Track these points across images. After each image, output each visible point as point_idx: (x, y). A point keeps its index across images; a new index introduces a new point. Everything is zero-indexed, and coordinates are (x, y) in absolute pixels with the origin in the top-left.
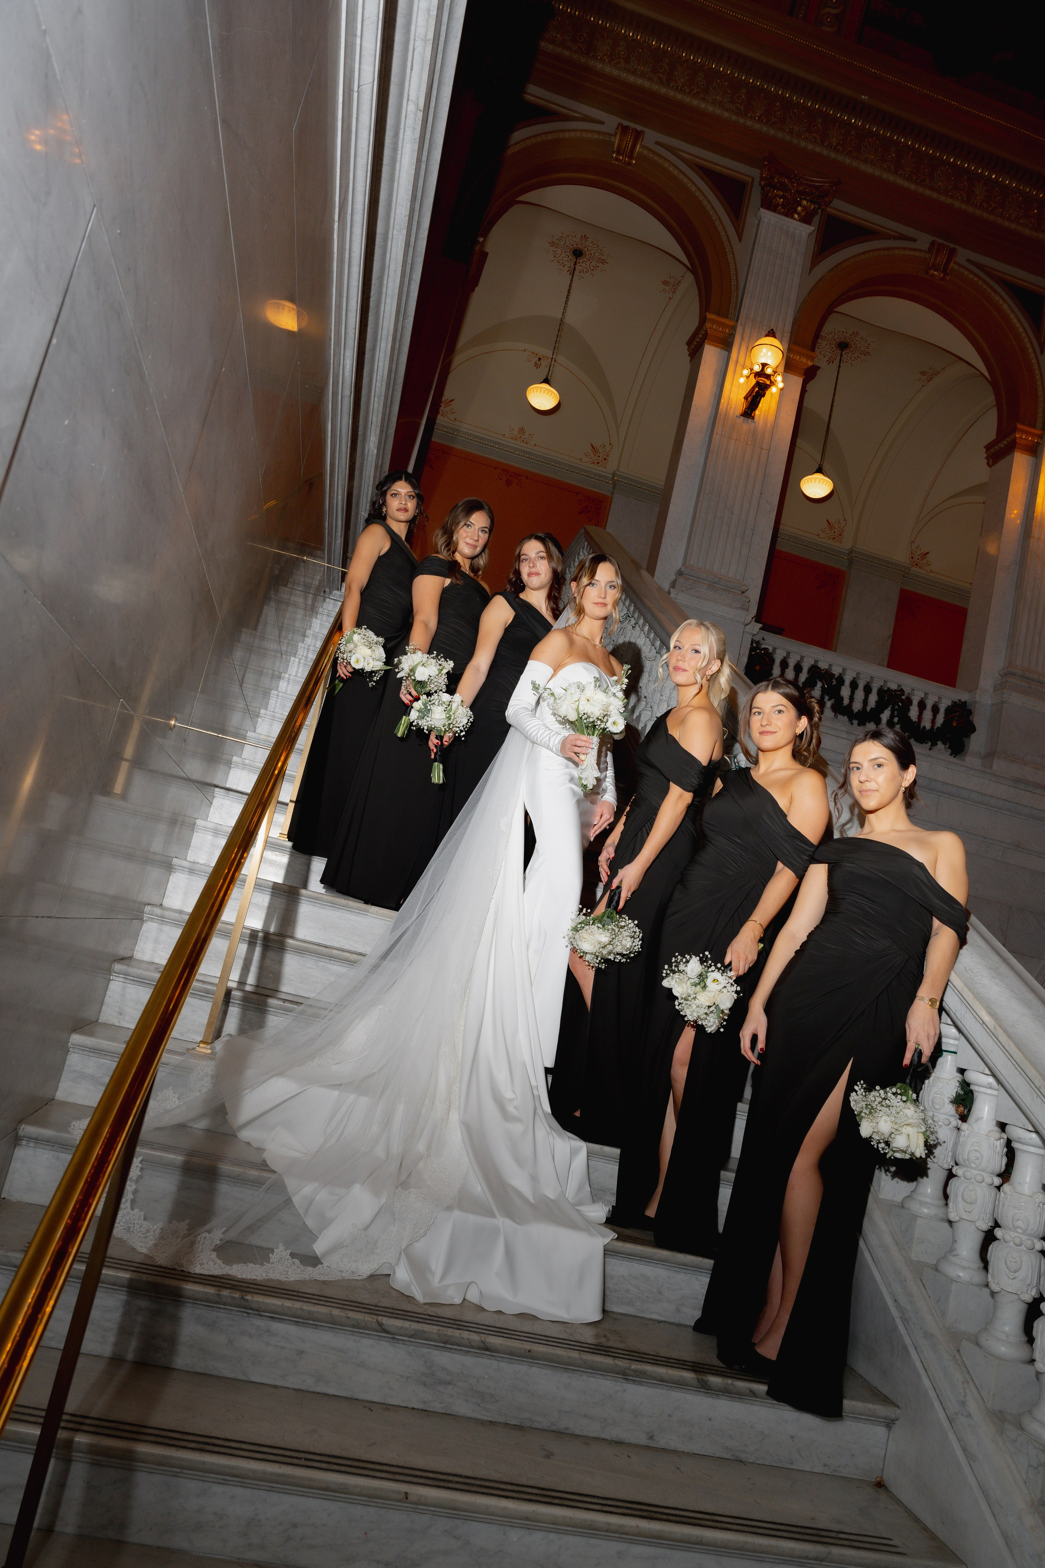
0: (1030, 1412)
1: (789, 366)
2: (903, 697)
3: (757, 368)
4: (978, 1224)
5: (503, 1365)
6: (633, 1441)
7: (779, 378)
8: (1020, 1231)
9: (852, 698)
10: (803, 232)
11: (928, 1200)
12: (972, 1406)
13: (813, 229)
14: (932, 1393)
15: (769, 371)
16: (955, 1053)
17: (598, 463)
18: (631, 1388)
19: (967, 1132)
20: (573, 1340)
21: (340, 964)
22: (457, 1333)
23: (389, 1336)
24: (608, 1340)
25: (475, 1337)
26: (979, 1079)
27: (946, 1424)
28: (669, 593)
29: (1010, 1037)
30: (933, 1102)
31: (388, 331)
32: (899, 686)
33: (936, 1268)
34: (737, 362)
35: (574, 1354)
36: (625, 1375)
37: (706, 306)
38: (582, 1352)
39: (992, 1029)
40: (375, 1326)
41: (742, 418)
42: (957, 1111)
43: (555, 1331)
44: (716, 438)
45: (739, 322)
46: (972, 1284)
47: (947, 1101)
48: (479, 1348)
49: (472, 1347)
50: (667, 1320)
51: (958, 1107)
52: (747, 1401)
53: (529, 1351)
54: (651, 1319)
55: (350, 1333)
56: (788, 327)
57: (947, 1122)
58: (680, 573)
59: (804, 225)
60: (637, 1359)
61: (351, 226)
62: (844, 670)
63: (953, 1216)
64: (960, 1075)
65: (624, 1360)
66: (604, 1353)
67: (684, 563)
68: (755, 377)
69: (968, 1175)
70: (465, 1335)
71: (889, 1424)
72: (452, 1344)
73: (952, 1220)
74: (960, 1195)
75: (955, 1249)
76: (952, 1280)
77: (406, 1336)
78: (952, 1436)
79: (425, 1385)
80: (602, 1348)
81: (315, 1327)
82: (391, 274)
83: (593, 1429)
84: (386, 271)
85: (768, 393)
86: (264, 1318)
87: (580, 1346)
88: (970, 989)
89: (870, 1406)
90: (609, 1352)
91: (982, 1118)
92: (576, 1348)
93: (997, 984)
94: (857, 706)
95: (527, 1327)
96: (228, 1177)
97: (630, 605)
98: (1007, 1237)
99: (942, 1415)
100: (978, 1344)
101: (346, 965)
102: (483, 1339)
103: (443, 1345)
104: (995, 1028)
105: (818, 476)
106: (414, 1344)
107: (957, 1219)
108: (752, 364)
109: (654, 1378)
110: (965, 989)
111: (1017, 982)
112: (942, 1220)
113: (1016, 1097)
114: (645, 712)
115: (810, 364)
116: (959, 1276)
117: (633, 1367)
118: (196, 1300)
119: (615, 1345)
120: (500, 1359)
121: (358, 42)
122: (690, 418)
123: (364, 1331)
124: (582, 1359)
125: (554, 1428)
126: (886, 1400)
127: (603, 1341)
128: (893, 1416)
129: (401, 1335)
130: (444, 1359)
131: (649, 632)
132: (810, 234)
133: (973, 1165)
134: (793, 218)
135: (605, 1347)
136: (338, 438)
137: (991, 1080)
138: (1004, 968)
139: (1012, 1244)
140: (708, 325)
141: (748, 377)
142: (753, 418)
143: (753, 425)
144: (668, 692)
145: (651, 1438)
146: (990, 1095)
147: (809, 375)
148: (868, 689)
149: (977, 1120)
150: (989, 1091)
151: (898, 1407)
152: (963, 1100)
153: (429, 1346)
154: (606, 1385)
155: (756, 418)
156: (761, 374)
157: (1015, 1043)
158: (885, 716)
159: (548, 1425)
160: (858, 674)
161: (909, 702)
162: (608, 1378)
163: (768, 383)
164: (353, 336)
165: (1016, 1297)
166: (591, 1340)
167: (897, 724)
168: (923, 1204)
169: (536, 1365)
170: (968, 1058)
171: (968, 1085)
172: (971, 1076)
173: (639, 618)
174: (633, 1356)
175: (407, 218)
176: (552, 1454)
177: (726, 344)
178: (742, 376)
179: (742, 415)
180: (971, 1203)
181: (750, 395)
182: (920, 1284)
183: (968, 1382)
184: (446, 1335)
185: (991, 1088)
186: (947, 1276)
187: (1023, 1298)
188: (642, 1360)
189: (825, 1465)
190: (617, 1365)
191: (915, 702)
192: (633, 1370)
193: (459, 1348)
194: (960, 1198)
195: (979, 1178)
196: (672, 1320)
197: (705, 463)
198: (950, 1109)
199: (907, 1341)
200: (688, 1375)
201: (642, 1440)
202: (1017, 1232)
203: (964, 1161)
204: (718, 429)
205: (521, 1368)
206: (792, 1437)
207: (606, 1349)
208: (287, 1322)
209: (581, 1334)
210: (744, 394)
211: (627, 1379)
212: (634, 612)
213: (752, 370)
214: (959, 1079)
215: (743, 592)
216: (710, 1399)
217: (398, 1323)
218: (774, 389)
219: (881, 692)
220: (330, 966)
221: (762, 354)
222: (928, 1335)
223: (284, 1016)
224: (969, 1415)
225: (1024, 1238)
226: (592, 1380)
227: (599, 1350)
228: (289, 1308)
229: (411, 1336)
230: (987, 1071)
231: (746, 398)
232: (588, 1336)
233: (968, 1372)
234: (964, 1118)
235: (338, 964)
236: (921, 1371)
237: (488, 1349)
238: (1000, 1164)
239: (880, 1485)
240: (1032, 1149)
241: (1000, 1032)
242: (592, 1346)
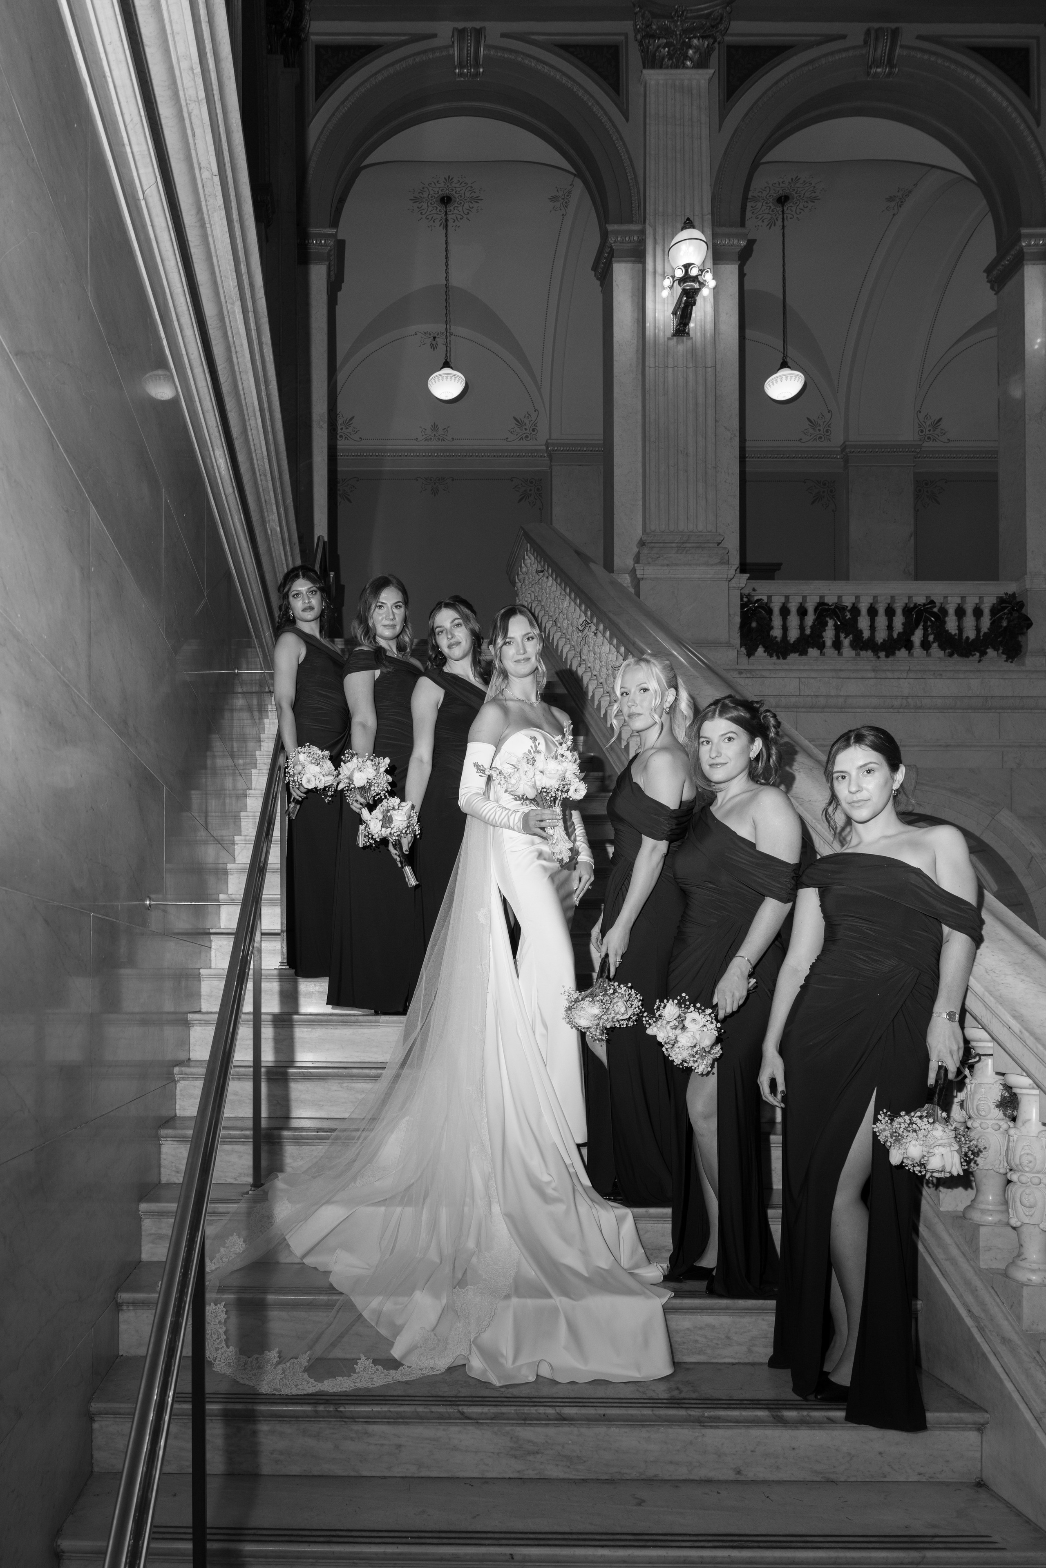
5: (583, 1431)
6: (721, 1477)
18: (710, 1434)
20: (644, 1397)
22: (533, 1409)
23: (473, 1421)
24: (681, 1392)
25: (550, 1410)
33: (1005, 1273)
35: (647, 1412)
36: (701, 1422)
38: (655, 1409)
40: (458, 1414)
43: (627, 1392)
48: (556, 1419)
49: (550, 1419)
50: (741, 1361)
52: (827, 1427)
53: (604, 1418)
54: (725, 1363)
55: (438, 1424)
60: (709, 1406)
65: (696, 1410)
66: (676, 1406)
70: (541, 1410)
71: (982, 1428)
75: (1022, 1254)
77: (488, 1419)
79: (515, 1457)
80: (675, 1401)
81: (405, 1424)
83: (681, 1473)
87: (651, 1403)
89: (957, 1414)
90: (681, 1403)
92: (648, 1405)
95: (600, 1392)
102: (560, 1411)
103: (523, 1422)
106: (497, 1425)
109: (730, 1421)
117: (706, 1414)
119: (687, 1396)
120: (578, 1426)
123: (449, 1420)
124: (655, 1415)
125: (643, 1477)
126: (975, 1407)
127: (675, 1393)
128: (983, 1421)
129: (484, 1419)
135: (678, 1399)
145: (739, 1472)
151: (986, 1411)
153: (511, 1425)
154: (684, 1434)
159: (637, 1475)
162: (685, 1427)
166: (664, 1395)
168: (987, 1212)
169: (614, 1428)
174: (706, 1404)
176: (643, 1500)
184: (523, 1412)
188: (714, 1406)
189: (920, 1474)
190: (690, 1415)
192: (707, 1417)
193: (539, 1422)
196: (746, 1361)
199: (985, 1347)
200: (762, 1413)
201: (730, 1475)
205: (601, 1431)
207: (679, 1401)
209: (654, 1391)
211: (704, 1426)
216: (788, 1432)
217: (478, 1409)
226: (671, 1432)
227: (671, 1403)
232: (662, 1392)
239: (980, 1485)
242: (665, 1401)
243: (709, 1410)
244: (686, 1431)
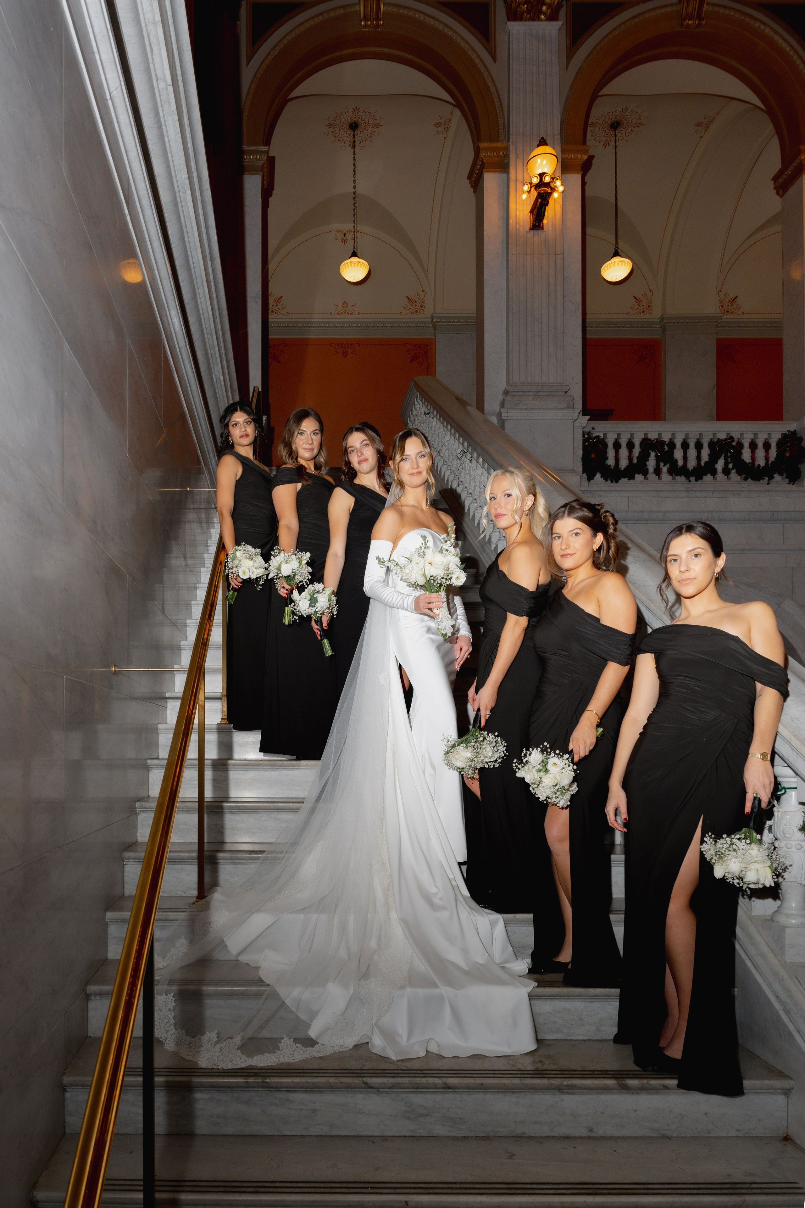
3: (536, 181)
6: (576, 1135)
7: (558, 183)
10: (553, 28)
15: (547, 179)
17: (416, 311)
20: (515, 1069)
23: (375, 1090)
24: (543, 1064)
25: (438, 1081)
34: (517, 181)
36: (560, 1089)
37: (477, 136)
38: (522, 1079)
41: (533, 231)
43: (500, 1065)
44: (513, 258)
45: (510, 140)
48: (443, 1087)
49: (437, 1088)
50: (591, 1038)
53: (482, 1084)
54: (578, 1040)
58: (506, 393)
59: (552, 23)
60: (567, 1076)
65: (556, 1079)
66: (541, 1076)
67: (508, 383)
68: (536, 188)
70: (430, 1081)
71: (787, 1093)
72: (422, 1088)
79: (409, 1119)
80: (539, 1072)
81: (319, 1092)
83: (544, 1131)
85: (551, 199)
87: (520, 1074)
90: (545, 1074)
92: (517, 1076)
95: (478, 1065)
97: (463, 442)
102: (444, 1080)
105: (619, 259)
106: (394, 1093)
108: (531, 179)
109: (584, 1089)
117: (564, 1083)
119: (549, 1066)
120: (460, 1093)
123: (355, 1090)
124: (523, 1084)
125: (513, 1134)
127: (539, 1065)
128: (788, 1086)
130: (420, 1099)
131: (482, 461)
132: (560, 29)
134: (539, 20)
135: (541, 1071)
140: (483, 154)
141: (529, 191)
142: (542, 228)
143: (543, 235)
145: (591, 1130)
151: (791, 1079)
153: (406, 1093)
154: (546, 1099)
155: (544, 228)
156: (540, 184)
159: (508, 1133)
162: (548, 1094)
163: (549, 190)
166: (530, 1067)
169: (490, 1093)
174: (565, 1074)
176: (514, 1155)
177: (504, 167)
178: (523, 192)
179: (531, 229)
181: (535, 208)
188: (571, 1076)
190: (550, 1083)
192: (565, 1085)
199: (791, 1027)
200: (610, 1082)
201: (585, 1133)
204: (513, 247)
205: (479, 1097)
206: (706, 1114)
207: (542, 1072)
208: (301, 1092)
209: (522, 1064)
210: (529, 209)
211: (562, 1092)
212: (468, 448)
213: (531, 183)
216: (632, 1096)
218: (555, 194)
221: (537, 165)
226: (536, 1096)
227: (536, 1074)
231: (531, 212)
232: (528, 1064)
237: (449, 1087)
239: (787, 1139)
242: (531, 1072)
243: (567, 1080)
244: (548, 1097)
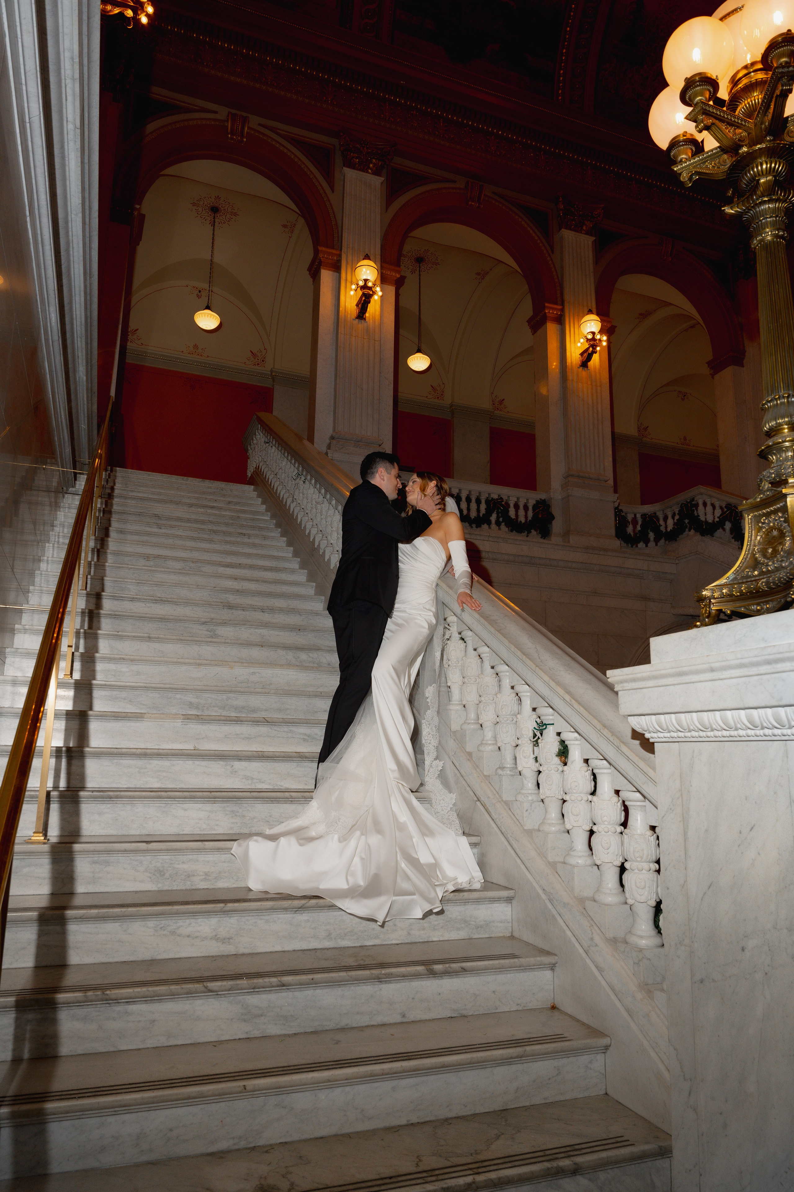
0: (630, 932)
1: (383, 279)
2: (503, 503)
3: (361, 283)
4: (583, 827)
5: (297, 994)
6: (392, 1021)
7: (378, 289)
8: (606, 823)
9: (469, 509)
10: (377, 181)
11: (553, 822)
12: (597, 939)
13: (383, 179)
14: (573, 939)
15: (370, 284)
16: (553, 724)
17: (258, 364)
18: (383, 986)
19: (568, 771)
20: (341, 966)
21: (130, 758)
22: (260, 980)
23: (214, 993)
25: (274, 980)
26: (569, 736)
27: (584, 955)
28: (327, 454)
29: (579, 703)
30: (546, 759)
31: (80, 287)
32: (499, 495)
33: (564, 863)
34: (346, 280)
35: (343, 974)
36: (379, 979)
37: (316, 243)
38: (348, 971)
39: (568, 701)
40: (203, 989)
41: (357, 320)
42: (561, 760)
44: (341, 337)
45: (343, 251)
46: (586, 866)
47: (554, 756)
48: (278, 986)
49: (273, 987)
50: (403, 942)
51: (561, 758)
52: (461, 976)
53: (312, 979)
54: (392, 944)
55: (186, 999)
56: (378, 251)
57: (556, 769)
58: (332, 438)
59: (376, 177)
60: (385, 966)
61: (40, 217)
62: (460, 490)
63: (568, 826)
64: (558, 737)
65: (376, 970)
66: (363, 968)
67: (334, 430)
68: (361, 289)
69: (573, 798)
70: (267, 980)
71: (552, 967)
72: (259, 988)
73: (568, 829)
74: (570, 811)
75: (573, 847)
76: (574, 866)
77: (226, 991)
78: (588, 961)
79: (245, 1021)
81: (159, 1001)
82: (75, 246)
83: (365, 1021)
84: (71, 245)
85: (372, 300)
86: (122, 1004)
87: (346, 968)
88: (553, 680)
89: (538, 959)
90: (366, 967)
91: (575, 760)
93: (569, 674)
94: (473, 514)
96: (76, 918)
97: (299, 467)
98: (600, 829)
99: (581, 950)
100: (595, 901)
101: (134, 758)
102: (279, 979)
103: (252, 990)
104: (570, 700)
105: (419, 355)
106: (232, 995)
107: (571, 827)
108: (357, 281)
109: (399, 976)
110: (551, 680)
111: (582, 670)
112: (564, 832)
113: (589, 740)
114: (323, 541)
115: (398, 276)
116: (578, 863)
117: (383, 972)
118: (69, 1004)
119: (369, 963)
120: (293, 990)
121: (24, 88)
122: (320, 324)
123: (196, 995)
124: (349, 976)
125: (338, 1027)
126: (548, 953)
127: (362, 962)
128: (554, 962)
129: (222, 991)
130: (255, 1000)
131: (315, 484)
132: (382, 183)
133: (574, 791)
134: (367, 172)
136: (54, 373)
137: (576, 735)
138: (573, 664)
139: (603, 833)
140: (321, 255)
141: (356, 290)
142: (365, 319)
143: (366, 324)
144: (336, 524)
145: (404, 1016)
146: (577, 744)
147: (399, 284)
148: (478, 501)
149: (572, 762)
150: (577, 742)
151: (556, 955)
152: (563, 753)
153: (243, 994)
154: (367, 989)
155: (367, 319)
156: (365, 287)
157: (583, 707)
158: (493, 518)
159: (334, 1025)
160: (470, 492)
161: (508, 505)
162: (368, 984)
163: (371, 293)
164: (54, 296)
165: (611, 864)
166: (353, 964)
167: (502, 522)
168: (550, 825)
169: (319, 988)
170: (560, 725)
171: (564, 742)
172: (564, 736)
173: (307, 475)
174: (383, 966)
175: (81, 205)
176: (339, 1041)
177: (336, 268)
178: (351, 290)
179: (356, 318)
180: (577, 815)
181: (360, 303)
182: (556, 874)
183: (593, 926)
184: (253, 983)
185: (577, 740)
186: (571, 865)
187: (615, 864)
188: (389, 967)
189: (518, 1005)
190: (371, 974)
191: (512, 505)
192: (384, 974)
193: (264, 989)
194: (570, 814)
195: (580, 798)
196: (407, 941)
197: (336, 356)
198: (557, 760)
199: (554, 912)
200: (420, 969)
201: (398, 1019)
202: (605, 824)
203: (569, 790)
204: (341, 330)
205: (309, 993)
206: (494, 992)
207: (364, 966)
208: (139, 1003)
209: (346, 962)
210: (355, 303)
211: (381, 982)
212: (302, 471)
213: (358, 285)
214: (559, 740)
215: (380, 445)
216: (437, 981)
217: (219, 984)
218: (376, 297)
219: (487, 501)
220: (122, 761)
221: (363, 273)
222: (565, 905)
223: (94, 802)
224: (596, 945)
225: (609, 827)
226: (358, 988)
227: (359, 968)
228: (139, 992)
229: (229, 990)
230: (573, 730)
231: (357, 305)
232: (351, 961)
233: (592, 920)
234: (565, 764)
235: (128, 758)
236: (565, 928)
237: (284, 985)
238: (590, 787)
239: (553, 1008)
240: (605, 771)
241: (573, 701)
242: (354, 967)
243: (385, 969)
244: (369, 987)
